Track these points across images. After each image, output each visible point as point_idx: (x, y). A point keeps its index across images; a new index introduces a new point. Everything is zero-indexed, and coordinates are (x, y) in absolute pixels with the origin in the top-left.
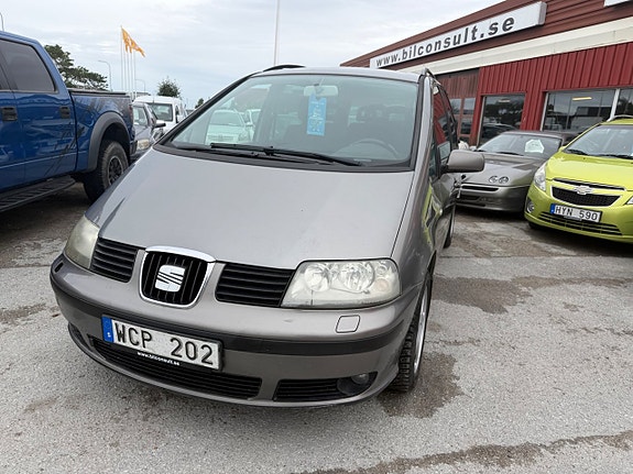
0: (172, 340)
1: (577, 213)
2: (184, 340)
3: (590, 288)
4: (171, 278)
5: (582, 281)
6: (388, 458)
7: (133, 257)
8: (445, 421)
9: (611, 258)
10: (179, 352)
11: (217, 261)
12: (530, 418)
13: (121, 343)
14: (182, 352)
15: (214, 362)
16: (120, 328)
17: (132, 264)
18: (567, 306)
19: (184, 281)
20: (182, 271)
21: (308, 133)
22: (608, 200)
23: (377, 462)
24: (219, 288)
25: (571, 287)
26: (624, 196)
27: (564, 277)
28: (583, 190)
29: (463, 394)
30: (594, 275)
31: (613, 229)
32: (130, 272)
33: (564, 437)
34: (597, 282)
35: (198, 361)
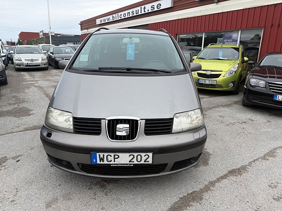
0: (130, 156)
1: (208, 81)
2: (135, 154)
3: (222, 109)
4: (122, 129)
5: (218, 106)
6: (206, 183)
7: (100, 123)
8: (214, 165)
9: (221, 97)
10: (133, 160)
11: (141, 119)
12: (237, 157)
13: (102, 163)
14: (135, 160)
15: (150, 161)
16: (102, 156)
17: (100, 127)
18: (220, 117)
19: (130, 130)
20: (128, 126)
21: (127, 59)
22: (217, 76)
23: (204, 185)
24: (145, 130)
25: (217, 109)
26: (223, 74)
27: (212, 106)
28: (209, 73)
29: (212, 154)
30: (220, 104)
31: (220, 86)
32: (100, 130)
33: (250, 161)
34: (223, 106)
35: (142, 162)
